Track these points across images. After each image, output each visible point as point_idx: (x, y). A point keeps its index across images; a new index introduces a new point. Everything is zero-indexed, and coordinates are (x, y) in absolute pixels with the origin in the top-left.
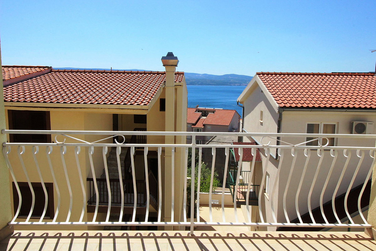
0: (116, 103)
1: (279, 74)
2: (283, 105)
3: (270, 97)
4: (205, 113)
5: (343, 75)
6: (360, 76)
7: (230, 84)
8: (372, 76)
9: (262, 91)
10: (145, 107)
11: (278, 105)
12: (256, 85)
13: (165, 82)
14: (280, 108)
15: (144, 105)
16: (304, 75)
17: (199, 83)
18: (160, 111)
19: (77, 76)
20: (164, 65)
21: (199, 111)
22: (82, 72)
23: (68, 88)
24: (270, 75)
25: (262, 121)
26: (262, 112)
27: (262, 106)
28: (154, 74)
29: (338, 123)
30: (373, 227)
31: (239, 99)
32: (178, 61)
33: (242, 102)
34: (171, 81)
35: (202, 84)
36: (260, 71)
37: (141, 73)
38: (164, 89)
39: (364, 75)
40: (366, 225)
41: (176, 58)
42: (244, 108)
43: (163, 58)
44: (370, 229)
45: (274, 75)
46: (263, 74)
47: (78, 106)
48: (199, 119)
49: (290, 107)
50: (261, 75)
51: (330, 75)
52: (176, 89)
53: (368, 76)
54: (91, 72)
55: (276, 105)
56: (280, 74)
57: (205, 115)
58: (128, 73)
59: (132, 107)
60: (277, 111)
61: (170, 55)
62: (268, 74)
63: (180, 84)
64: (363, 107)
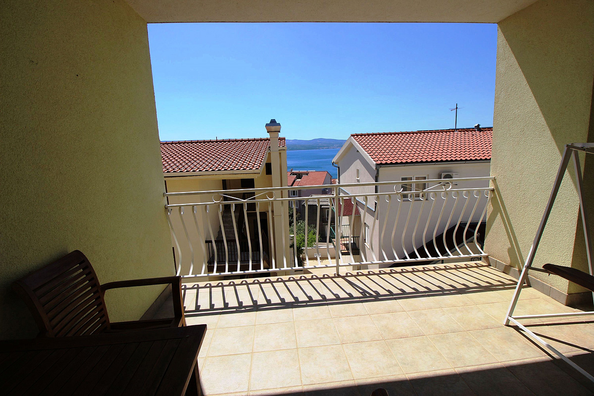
0: (223, 169)
1: (371, 135)
2: (380, 162)
3: (366, 155)
4: (299, 176)
5: (428, 133)
6: (442, 132)
7: (319, 147)
8: (453, 132)
9: (358, 151)
10: (257, 171)
11: (375, 163)
12: (351, 146)
13: (270, 147)
14: (377, 165)
15: (250, 169)
16: (394, 134)
17: (290, 148)
18: (267, 174)
19: (185, 146)
20: (268, 132)
21: (294, 174)
22: (189, 143)
23: (169, 158)
24: (363, 136)
25: (358, 179)
26: (358, 171)
27: (357, 164)
28: (257, 140)
29: (428, 175)
30: (489, 255)
31: (334, 160)
32: (280, 128)
33: (337, 163)
34: (275, 146)
35: (292, 149)
36: (354, 133)
37: (245, 141)
38: (269, 154)
39: (446, 131)
40: (484, 254)
41: (279, 124)
42: (339, 168)
43: (267, 125)
44: (487, 258)
45: (367, 136)
46: (357, 135)
47: (194, 173)
48: (294, 181)
49: (386, 164)
50: (356, 137)
51: (417, 133)
52: (280, 153)
53: (450, 132)
54: (198, 142)
55: (373, 163)
56: (373, 135)
57: (300, 178)
58: (233, 141)
59: (244, 171)
60: (374, 168)
61: (273, 122)
62: (361, 135)
63: (284, 148)
64: (449, 159)
